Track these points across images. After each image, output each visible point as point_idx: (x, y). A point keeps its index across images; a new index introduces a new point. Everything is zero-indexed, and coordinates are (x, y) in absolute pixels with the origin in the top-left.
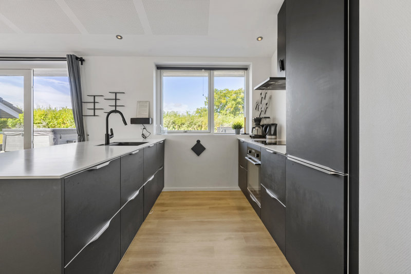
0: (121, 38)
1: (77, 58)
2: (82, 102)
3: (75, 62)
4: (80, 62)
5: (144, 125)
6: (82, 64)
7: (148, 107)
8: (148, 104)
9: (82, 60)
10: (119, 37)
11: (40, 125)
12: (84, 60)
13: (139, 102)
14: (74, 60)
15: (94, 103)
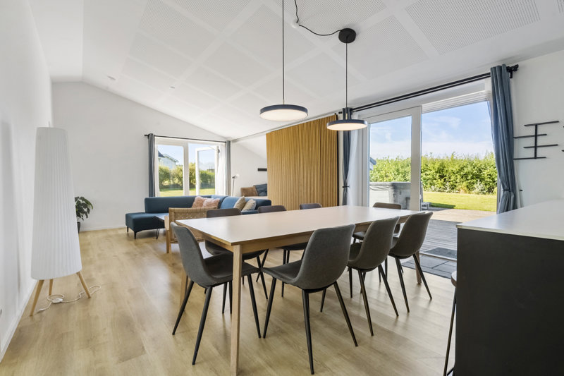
6: (511, 77)
12: (515, 68)
15: (536, 136)
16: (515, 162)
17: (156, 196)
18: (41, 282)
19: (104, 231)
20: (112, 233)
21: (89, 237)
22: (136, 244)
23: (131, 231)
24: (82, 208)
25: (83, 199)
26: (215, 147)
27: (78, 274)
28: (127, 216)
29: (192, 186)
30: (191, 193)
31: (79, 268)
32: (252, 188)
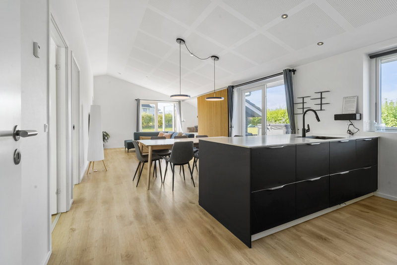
0: (322, 43)
1: (290, 71)
2: (293, 104)
3: (289, 74)
4: (293, 73)
5: (351, 121)
6: (294, 74)
7: (356, 103)
8: (356, 99)
9: (294, 71)
10: (320, 44)
11: (280, 121)
12: (295, 70)
13: (345, 98)
14: (288, 72)
15: (303, 103)
16: (295, 115)
17: (140, 131)
18: (91, 162)
19: (114, 149)
20: (118, 150)
21: (108, 151)
22: (128, 155)
23: (127, 149)
24: (105, 136)
25: (105, 132)
26: (173, 104)
27: (103, 160)
28: (125, 141)
29: (160, 126)
30: (159, 130)
31: (103, 158)
32: (193, 128)
